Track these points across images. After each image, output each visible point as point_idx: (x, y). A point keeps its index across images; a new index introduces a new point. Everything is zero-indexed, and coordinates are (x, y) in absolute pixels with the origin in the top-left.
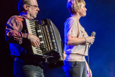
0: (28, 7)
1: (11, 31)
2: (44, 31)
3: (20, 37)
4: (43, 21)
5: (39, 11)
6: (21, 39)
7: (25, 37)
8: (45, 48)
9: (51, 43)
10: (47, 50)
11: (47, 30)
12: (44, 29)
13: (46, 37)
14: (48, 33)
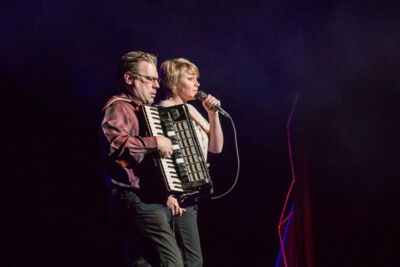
2: (181, 135)
4: (177, 111)
5: (158, 90)
8: (187, 174)
9: (198, 165)
10: (191, 179)
11: (187, 132)
12: (181, 128)
13: (188, 150)
14: (190, 140)
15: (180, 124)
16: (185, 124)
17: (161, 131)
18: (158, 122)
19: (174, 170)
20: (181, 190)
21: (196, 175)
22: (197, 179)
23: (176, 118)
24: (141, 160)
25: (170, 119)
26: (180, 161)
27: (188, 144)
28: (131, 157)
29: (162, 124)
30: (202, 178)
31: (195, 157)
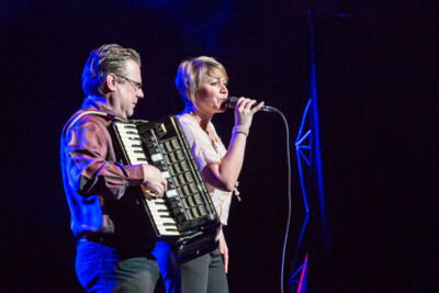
0: (119, 82)
1: (93, 163)
2: (170, 158)
3: (120, 179)
4: (163, 125)
6: (125, 182)
7: (136, 177)
8: (182, 210)
9: (197, 197)
10: (189, 216)
11: (179, 153)
12: (170, 149)
13: (181, 177)
14: (183, 164)
15: (167, 144)
16: (174, 142)
17: (143, 156)
18: (138, 143)
19: (164, 207)
20: (177, 234)
21: (194, 210)
22: (197, 215)
23: (161, 135)
24: (121, 195)
25: (154, 138)
26: (171, 194)
27: (181, 169)
28: (108, 189)
29: (144, 145)
30: (203, 214)
31: (192, 186)
